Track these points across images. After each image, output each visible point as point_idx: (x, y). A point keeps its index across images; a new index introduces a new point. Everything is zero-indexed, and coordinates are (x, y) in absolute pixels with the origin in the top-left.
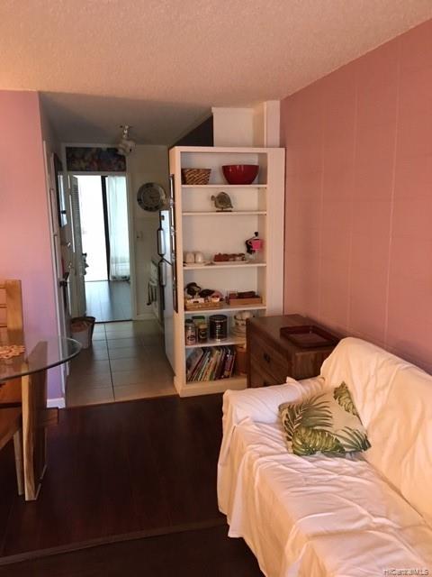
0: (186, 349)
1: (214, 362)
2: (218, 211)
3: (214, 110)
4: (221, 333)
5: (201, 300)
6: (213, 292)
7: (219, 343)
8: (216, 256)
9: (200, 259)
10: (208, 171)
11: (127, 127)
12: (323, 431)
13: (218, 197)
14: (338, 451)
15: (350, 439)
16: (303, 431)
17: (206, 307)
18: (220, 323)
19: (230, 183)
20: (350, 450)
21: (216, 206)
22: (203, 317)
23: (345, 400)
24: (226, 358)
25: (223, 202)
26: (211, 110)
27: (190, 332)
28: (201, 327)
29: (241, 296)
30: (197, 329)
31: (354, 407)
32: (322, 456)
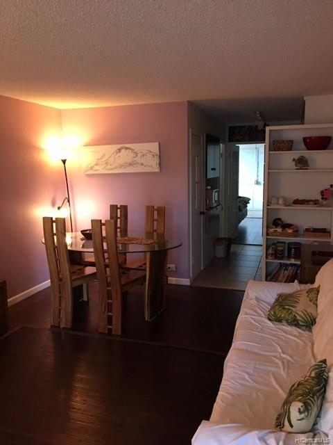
0: (266, 262)
1: (287, 274)
2: (297, 169)
3: (305, 98)
4: (295, 254)
5: (279, 230)
6: (292, 225)
7: (293, 261)
8: (295, 201)
9: (281, 201)
10: (292, 142)
11: (258, 112)
12: (289, 309)
13: (298, 159)
14: (295, 323)
15: (304, 316)
16: (277, 307)
17: (282, 235)
18: (294, 248)
19: (309, 150)
20: (303, 324)
21: (296, 165)
22: (284, 243)
23: (312, 295)
24: (296, 273)
25: (302, 163)
26: (303, 98)
27: (270, 251)
28: (279, 248)
29: (315, 230)
30: (276, 250)
31: (317, 300)
32: (286, 324)
